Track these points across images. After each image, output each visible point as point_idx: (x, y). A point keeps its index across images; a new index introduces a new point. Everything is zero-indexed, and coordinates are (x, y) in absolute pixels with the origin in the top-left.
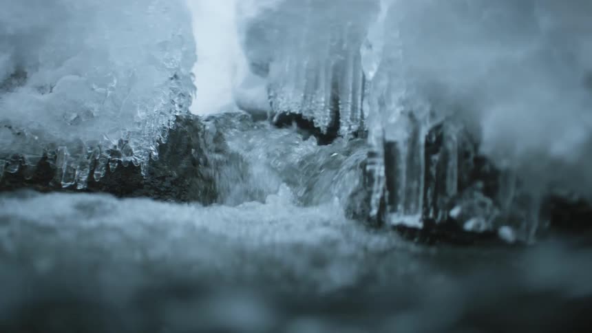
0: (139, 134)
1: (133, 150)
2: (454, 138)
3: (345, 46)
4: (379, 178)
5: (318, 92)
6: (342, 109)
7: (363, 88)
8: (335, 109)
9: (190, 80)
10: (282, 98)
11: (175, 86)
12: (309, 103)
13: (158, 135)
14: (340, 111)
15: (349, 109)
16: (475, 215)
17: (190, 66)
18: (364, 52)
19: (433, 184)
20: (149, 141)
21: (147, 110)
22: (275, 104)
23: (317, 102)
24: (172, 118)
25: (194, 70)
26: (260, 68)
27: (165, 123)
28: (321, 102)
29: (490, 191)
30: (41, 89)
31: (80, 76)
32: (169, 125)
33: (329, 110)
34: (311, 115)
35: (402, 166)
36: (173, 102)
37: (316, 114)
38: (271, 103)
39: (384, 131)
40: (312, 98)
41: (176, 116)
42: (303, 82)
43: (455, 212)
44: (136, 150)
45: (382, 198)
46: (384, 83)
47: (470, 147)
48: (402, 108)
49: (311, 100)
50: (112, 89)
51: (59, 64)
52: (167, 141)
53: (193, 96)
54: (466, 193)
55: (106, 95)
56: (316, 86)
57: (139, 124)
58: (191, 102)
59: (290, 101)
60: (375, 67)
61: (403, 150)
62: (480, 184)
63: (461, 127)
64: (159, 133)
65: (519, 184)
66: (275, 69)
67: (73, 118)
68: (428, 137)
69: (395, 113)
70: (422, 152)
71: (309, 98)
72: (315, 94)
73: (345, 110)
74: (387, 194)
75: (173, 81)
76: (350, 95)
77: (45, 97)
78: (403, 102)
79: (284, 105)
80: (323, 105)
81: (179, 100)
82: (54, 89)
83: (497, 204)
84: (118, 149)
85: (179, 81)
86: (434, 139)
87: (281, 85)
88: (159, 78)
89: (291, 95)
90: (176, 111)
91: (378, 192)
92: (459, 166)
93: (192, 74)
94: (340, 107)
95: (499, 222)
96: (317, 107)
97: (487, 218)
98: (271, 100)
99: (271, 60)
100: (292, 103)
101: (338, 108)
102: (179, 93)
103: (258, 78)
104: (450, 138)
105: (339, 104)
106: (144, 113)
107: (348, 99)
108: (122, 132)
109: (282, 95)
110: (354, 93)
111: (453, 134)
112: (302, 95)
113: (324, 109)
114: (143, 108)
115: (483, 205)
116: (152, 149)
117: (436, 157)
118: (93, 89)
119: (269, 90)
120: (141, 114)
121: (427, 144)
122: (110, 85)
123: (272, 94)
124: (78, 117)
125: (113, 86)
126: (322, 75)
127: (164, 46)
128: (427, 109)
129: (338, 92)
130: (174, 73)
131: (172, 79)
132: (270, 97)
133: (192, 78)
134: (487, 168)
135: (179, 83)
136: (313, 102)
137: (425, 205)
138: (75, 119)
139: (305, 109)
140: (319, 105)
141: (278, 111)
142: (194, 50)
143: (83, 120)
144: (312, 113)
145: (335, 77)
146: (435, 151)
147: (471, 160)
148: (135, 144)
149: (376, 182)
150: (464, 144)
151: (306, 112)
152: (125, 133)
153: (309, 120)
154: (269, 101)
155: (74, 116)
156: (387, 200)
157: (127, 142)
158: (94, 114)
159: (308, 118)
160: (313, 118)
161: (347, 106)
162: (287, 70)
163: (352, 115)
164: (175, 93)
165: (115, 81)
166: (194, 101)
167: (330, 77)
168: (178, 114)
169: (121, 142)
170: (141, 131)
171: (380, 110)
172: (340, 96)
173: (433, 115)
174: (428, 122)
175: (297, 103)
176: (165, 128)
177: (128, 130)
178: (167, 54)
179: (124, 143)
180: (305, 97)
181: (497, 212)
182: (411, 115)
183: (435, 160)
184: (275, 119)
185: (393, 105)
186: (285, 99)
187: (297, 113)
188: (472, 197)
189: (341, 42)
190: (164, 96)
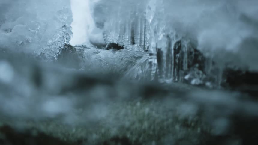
0: (49, 50)
1: (47, 57)
2: (186, 46)
3: (137, 14)
4: (154, 64)
5: (125, 34)
6: (136, 41)
7: (145, 32)
8: (133, 42)
9: (70, 29)
10: (110, 37)
11: (65, 30)
12: (121, 39)
13: (57, 51)
14: (135, 42)
15: (139, 41)
16: (195, 78)
17: (70, 23)
18: (147, 11)
19: (177, 67)
20: (53, 53)
21: (53, 40)
22: (107, 40)
23: (125, 38)
24: (63, 44)
25: (71, 26)
26: (100, 25)
27: (60, 45)
28: (127, 38)
29: (201, 68)
30: (6, 31)
31: (24, 25)
32: (62, 46)
33: (130, 42)
34: (122, 44)
35: (164, 58)
36: (63, 37)
37: (125, 43)
38: (105, 40)
39: (156, 44)
40: (123, 37)
41: (65, 43)
42: (119, 30)
43: (187, 77)
44: (48, 57)
45: (156, 72)
46: (156, 24)
47: (192, 50)
48: (164, 34)
49: (122, 38)
50: (38, 30)
51: (14, 20)
52: (61, 54)
53: (71, 36)
54: (191, 68)
55: (35, 33)
56: (125, 31)
57: (49, 46)
58: (70, 39)
59: (113, 38)
60: (152, 17)
61: (165, 51)
62: (197, 65)
63: (189, 41)
64: (58, 50)
65: (214, 63)
66: (106, 25)
67: (20, 43)
68: (175, 47)
69: (161, 36)
70: (173, 52)
71: (121, 37)
72: (124, 35)
73: (137, 42)
74: (158, 70)
75: (63, 28)
76: (139, 35)
77: (8, 34)
78: (164, 31)
79: (111, 40)
80: (128, 39)
81: (66, 36)
82: (12, 31)
83: (204, 73)
84: (40, 57)
85: (66, 28)
86: (177, 48)
87: (109, 31)
88: (58, 26)
89: (114, 35)
90: (65, 41)
91: (154, 70)
92: (188, 58)
93: (71, 27)
94: (135, 40)
95: (205, 80)
96: (125, 40)
97: (201, 79)
98: (105, 38)
99: (105, 21)
100: (114, 39)
101: (134, 41)
102: (66, 33)
103: (99, 29)
104: (184, 46)
105: (134, 39)
106: (51, 41)
107: (138, 37)
108: (42, 49)
109: (110, 36)
110: (141, 34)
111: (186, 44)
112: (118, 35)
113: (128, 42)
114: (51, 39)
115: (198, 74)
116: (55, 57)
117: (178, 55)
118: (29, 31)
119: (104, 34)
120: (50, 41)
121: (175, 50)
122: (37, 29)
123: (105, 36)
124: (23, 43)
125: (39, 29)
126: (127, 27)
127: (60, 12)
128: (175, 34)
129: (134, 34)
130: (64, 24)
131: (63, 27)
132: (104, 37)
133: (71, 29)
134: (200, 58)
135: (66, 29)
136: (123, 38)
137: (174, 76)
138: (21, 44)
139: (120, 41)
140: (126, 39)
141: (108, 43)
142: (72, 16)
143: (25, 44)
144: (123, 43)
145: (133, 28)
146: (178, 53)
147: (193, 55)
148: (48, 54)
149: (153, 66)
150: (190, 49)
151: (120, 43)
152: (43, 50)
153: (122, 47)
154: (104, 39)
155: (21, 42)
156: (158, 73)
157: (44, 54)
158: (30, 42)
159: (121, 45)
160: (123, 45)
161: (138, 40)
162: (112, 25)
163: (140, 44)
164: (65, 33)
165: (39, 27)
166: (72, 39)
167: (131, 27)
168: (65, 42)
169: (42, 53)
170: (50, 49)
171: (155, 35)
172: (135, 36)
173: (177, 36)
174: (175, 39)
175: (116, 39)
176: (60, 48)
177: (45, 48)
178: (61, 16)
179: (43, 54)
180: (120, 36)
181: (204, 76)
182: (168, 36)
183: (178, 56)
184: (107, 46)
185: (160, 33)
186: (111, 37)
187: (116, 43)
188: (194, 70)
189: (135, 13)
190: (60, 34)
